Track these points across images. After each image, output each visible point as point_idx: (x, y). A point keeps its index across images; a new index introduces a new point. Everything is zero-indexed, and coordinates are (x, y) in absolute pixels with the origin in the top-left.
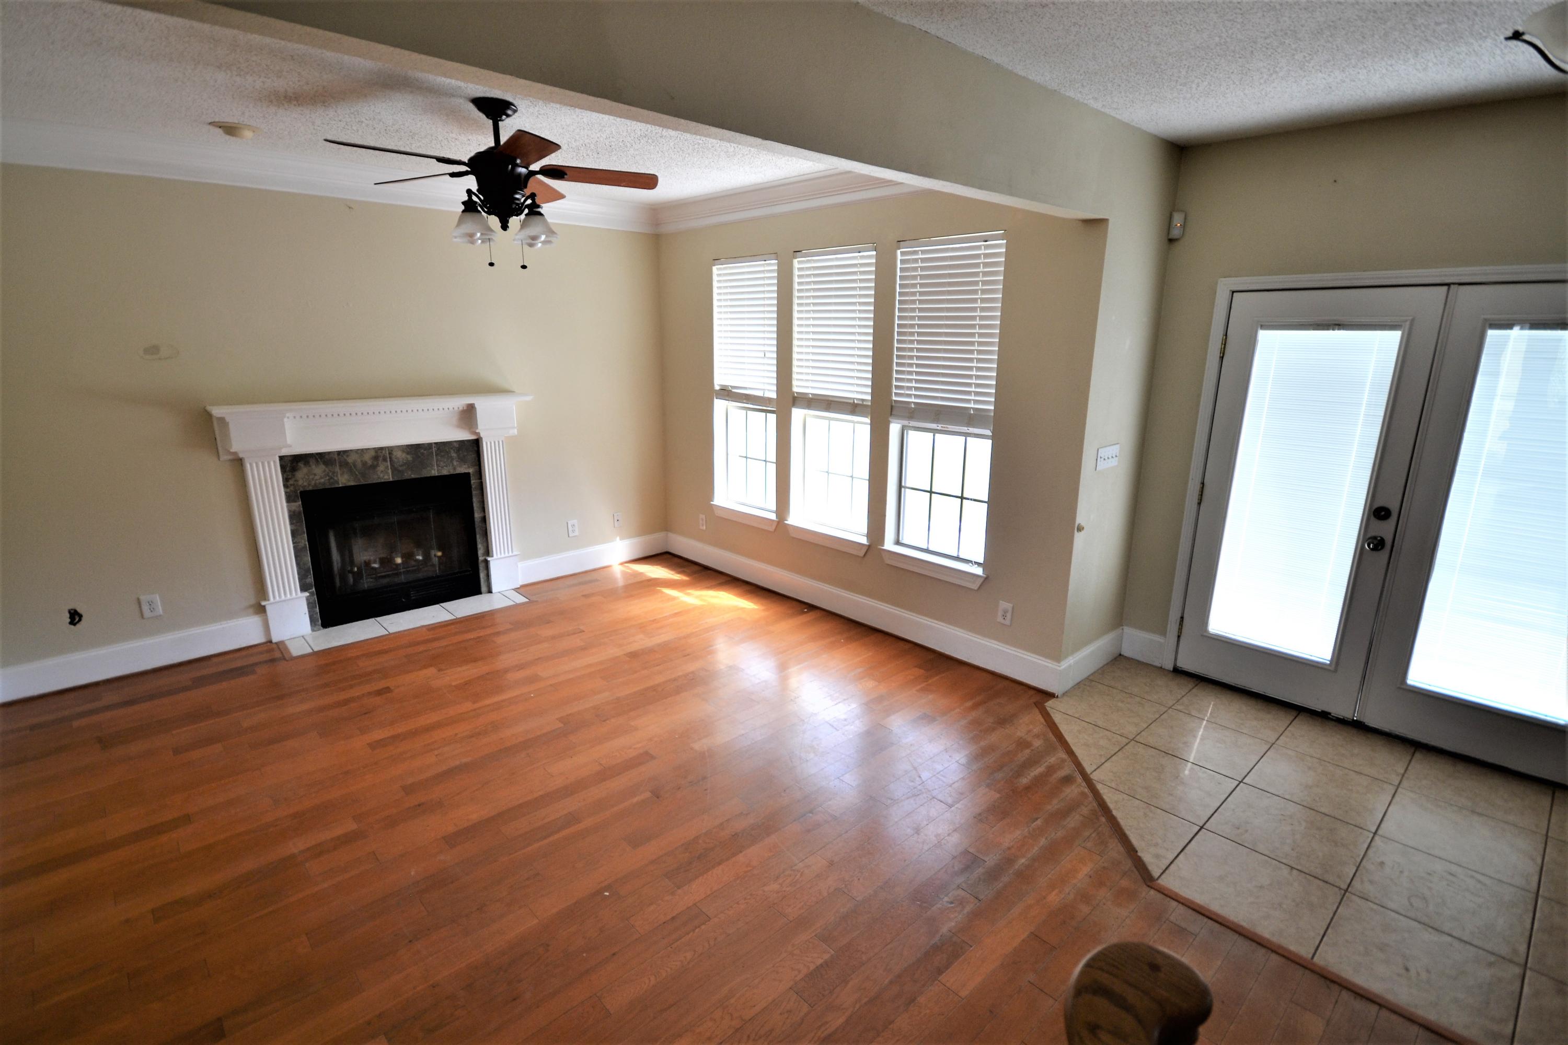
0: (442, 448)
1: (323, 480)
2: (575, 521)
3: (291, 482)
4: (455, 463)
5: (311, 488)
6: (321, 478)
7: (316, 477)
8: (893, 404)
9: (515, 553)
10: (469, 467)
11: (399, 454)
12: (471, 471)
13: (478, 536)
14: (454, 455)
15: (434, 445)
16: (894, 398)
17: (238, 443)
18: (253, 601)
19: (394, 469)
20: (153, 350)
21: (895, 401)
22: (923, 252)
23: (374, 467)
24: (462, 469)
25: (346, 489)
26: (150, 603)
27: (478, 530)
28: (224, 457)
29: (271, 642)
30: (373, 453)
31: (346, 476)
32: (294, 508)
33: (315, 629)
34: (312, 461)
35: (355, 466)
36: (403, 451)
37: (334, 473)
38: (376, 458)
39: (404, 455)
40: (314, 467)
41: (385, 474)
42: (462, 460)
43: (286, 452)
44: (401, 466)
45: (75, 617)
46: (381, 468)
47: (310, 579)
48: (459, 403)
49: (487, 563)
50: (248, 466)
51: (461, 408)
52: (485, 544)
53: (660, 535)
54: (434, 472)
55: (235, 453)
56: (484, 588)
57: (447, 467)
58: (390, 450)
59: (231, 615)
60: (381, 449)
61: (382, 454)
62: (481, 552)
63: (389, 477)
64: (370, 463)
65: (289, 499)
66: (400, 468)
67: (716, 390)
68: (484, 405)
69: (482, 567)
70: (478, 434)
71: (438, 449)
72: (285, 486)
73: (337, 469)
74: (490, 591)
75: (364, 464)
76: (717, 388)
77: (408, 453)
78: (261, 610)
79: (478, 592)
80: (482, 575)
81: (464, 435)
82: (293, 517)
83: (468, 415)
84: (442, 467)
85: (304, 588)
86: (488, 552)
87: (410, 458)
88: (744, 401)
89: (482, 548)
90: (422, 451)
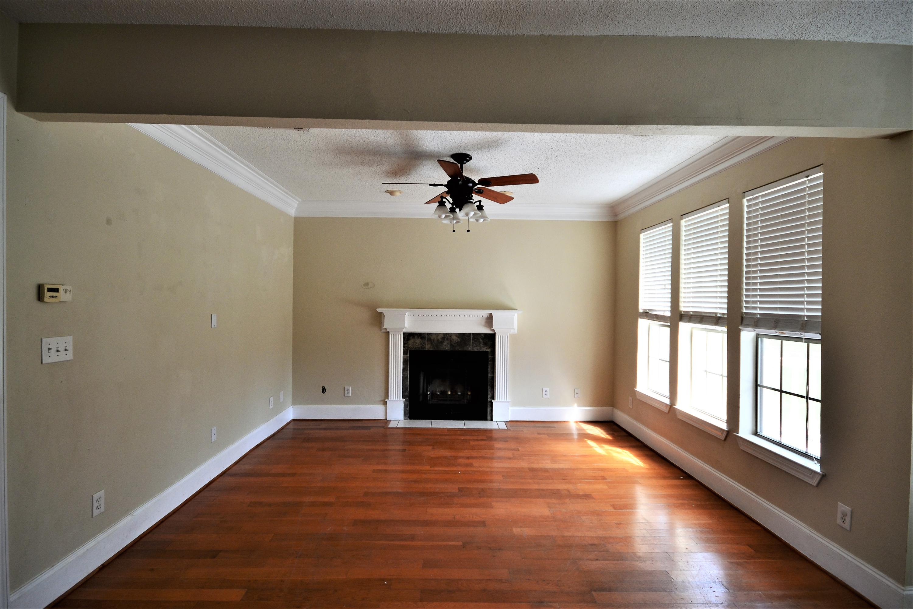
0: (476, 336)
1: (419, 346)
2: (548, 389)
3: (406, 345)
4: (481, 345)
5: (414, 349)
6: (419, 345)
7: (416, 343)
8: (744, 316)
9: (508, 401)
10: (488, 348)
11: (454, 337)
12: (489, 350)
13: (489, 387)
14: (481, 341)
15: (472, 335)
16: (745, 311)
17: (387, 324)
18: (383, 399)
19: (451, 345)
20: (367, 284)
21: (745, 313)
22: (762, 196)
23: (442, 342)
24: (485, 349)
25: (429, 352)
26: (348, 390)
27: (489, 383)
28: (383, 331)
29: (386, 419)
30: (442, 336)
31: (429, 346)
32: (405, 358)
33: (406, 418)
34: (416, 337)
35: (434, 341)
36: (456, 336)
37: (424, 343)
38: (443, 338)
39: (457, 338)
40: (416, 339)
41: (446, 346)
42: (485, 344)
43: (405, 331)
44: (454, 343)
45: (324, 390)
46: (445, 344)
47: (407, 393)
48: (485, 313)
49: (492, 403)
50: (390, 335)
51: (486, 316)
52: (492, 392)
53: (607, 409)
54: (470, 349)
55: (386, 329)
56: (489, 418)
57: (477, 346)
58: (451, 335)
59: (374, 403)
60: (446, 334)
61: (446, 336)
62: (489, 396)
63: (448, 348)
64: (440, 340)
65: (404, 353)
66: (454, 345)
67: (640, 313)
68: (496, 314)
69: (489, 404)
70: (494, 330)
71: (474, 337)
72: (404, 347)
73: (426, 342)
74: (492, 420)
75: (438, 340)
76: (641, 311)
77: (458, 337)
78: (385, 403)
79: (486, 419)
80: (489, 410)
81: (486, 331)
82: (405, 362)
83: (490, 320)
84: (475, 347)
85: (403, 398)
86: (493, 397)
87: (459, 340)
88: (655, 319)
89: (490, 394)
90: (466, 337)
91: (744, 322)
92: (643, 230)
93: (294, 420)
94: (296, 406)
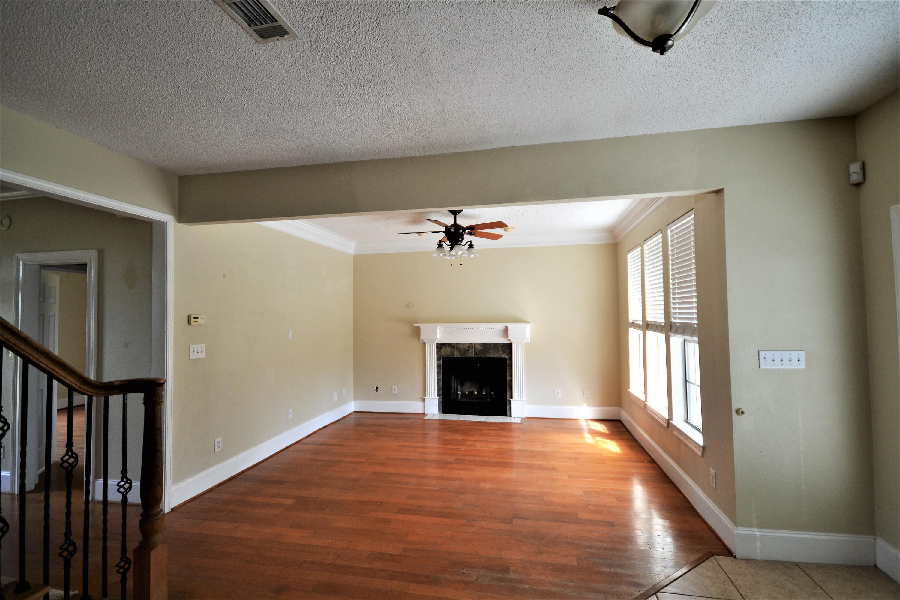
0: (496, 346)
1: (449, 354)
2: (560, 391)
3: (439, 353)
4: (500, 353)
5: (445, 356)
6: (449, 353)
7: (447, 352)
8: (673, 324)
9: (524, 400)
10: (506, 355)
11: (478, 347)
12: (507, 357)
13: (508, 388)
14: (500, 349)
15: (492, 344)
16: (673, 320)
17: (424, 336)
18: (422, 397)
19: (475, 352)
20: (408, 305)
21: (673, 322)
22: (676, 229)
23: (468, 351)
24: (504, 356)
25: (457, 358)
26: (395, 389)
27: (508, 385)
28: (421, 342)
29: (425, 413)
30: (468, 345)
31: (458, 353)
32: (439, 363)
33: (440, 413)
34: (447, 346)
35: (461, 350)
36: (480, 346)
37: (453, 351)
38: (469, 347)
39: (480, 347)
40: (447, 348)
41: (472, 354)
42: (504, 352)
43: (437, 341)
44: (478, 351)
45: (377, 389)
46: (470, 352)
47: (441, 392)
48: (502, 326)
49: (511, 402)
50: (426, 345)
51: (503, 329)
52: (511, 392)
53: (616, 409)
54: (492, 356)
55: (422, 340)
56: (508, 414)
57: (496, 354)
58: (475, 344)
59: (415, 400)
60: (472, 343)
61: (471, 346)
62: (508, 396)
63: (473, 355)
64: (467, 349)
65: (438, 360)
66: (478, 352)
67: (631, 323)
68: (511, 327)
69: (508, 403)
70: (510, 340)
71: (494, 346)
72: (437, 354)
73: (455, 350)
74: (511, 416)
75: (465, 349)
76: (631, 321)
78: (424, 400)
79: (506, 415)
80: (508, 407)
81: (502, 340)
82: (438, 366)
83: (506, 331)
85: (438, 396)
86: (511, 397)
87: (482, 348)
88: (638, 328)
89: (509, 394)
90: (487, 346)
91: (672, 330)
92: (629, 251)
93: (355, 412)
94: (357, 401)
